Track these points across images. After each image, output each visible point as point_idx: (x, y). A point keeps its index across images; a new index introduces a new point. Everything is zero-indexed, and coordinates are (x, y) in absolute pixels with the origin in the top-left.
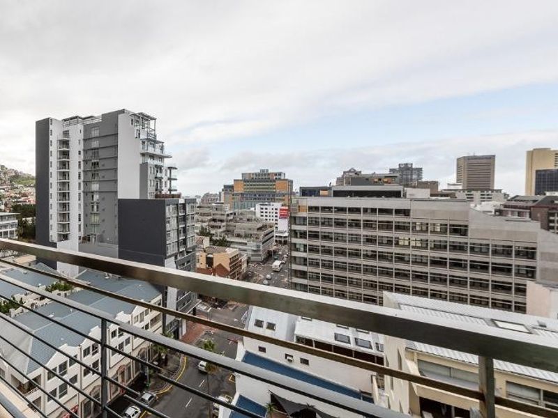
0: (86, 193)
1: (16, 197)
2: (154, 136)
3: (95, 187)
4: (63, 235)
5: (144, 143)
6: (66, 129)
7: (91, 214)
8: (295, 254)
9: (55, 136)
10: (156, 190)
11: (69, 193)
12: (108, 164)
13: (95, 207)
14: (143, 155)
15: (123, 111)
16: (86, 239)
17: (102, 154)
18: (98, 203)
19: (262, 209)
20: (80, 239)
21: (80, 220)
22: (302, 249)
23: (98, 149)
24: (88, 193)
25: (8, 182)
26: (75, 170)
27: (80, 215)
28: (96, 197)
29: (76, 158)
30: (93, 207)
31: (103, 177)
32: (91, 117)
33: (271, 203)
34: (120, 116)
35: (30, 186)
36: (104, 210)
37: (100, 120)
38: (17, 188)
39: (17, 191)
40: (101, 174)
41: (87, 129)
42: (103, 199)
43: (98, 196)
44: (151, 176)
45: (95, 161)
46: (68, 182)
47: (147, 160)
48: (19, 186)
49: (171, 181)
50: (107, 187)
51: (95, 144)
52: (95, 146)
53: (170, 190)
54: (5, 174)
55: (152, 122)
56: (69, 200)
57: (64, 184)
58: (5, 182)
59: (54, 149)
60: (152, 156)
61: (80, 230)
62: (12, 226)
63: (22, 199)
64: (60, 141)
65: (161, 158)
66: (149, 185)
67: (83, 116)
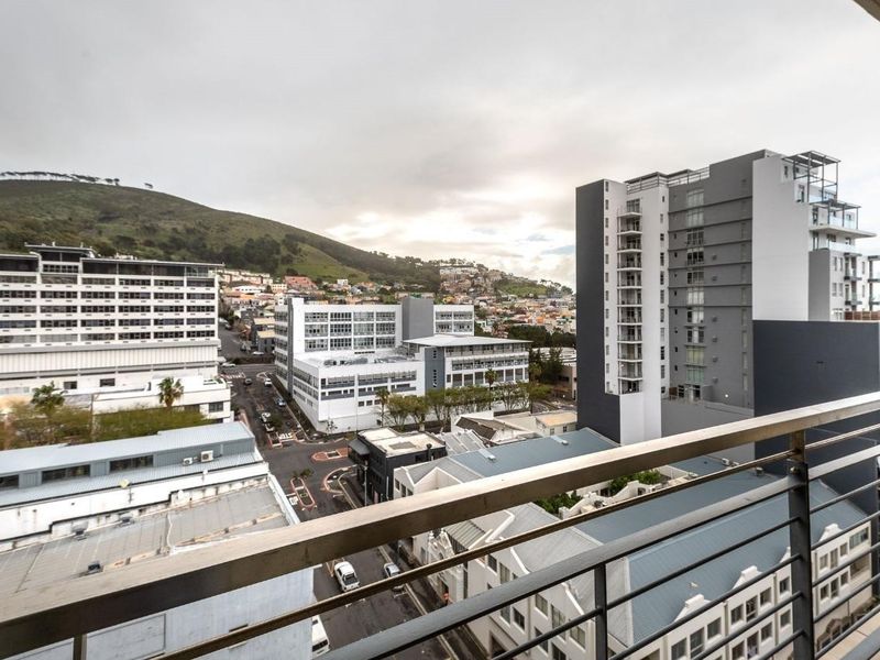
0: (674, 310)
1: (505, 315)
2: (836, 196)
3: (695, 297)
4: (629, 383)
5: (816, 210)
6: (633, 197)
7: (687, 346)
9: (613, 211)
10: (847, 303)
11: (639, 308)
12: (725, 256)
13: (696, 335)
14: (815, 234)
15: (761, 154)
16: (675, 393)
17: (711, 237)
18: (700, 328)
20: (663, 392)
21: (663, 358)
23: (701, 228)
24: (678, 311)
25: (490, 289)
26: (653, 269)
27: (662, 348)
28: (698, 317)
29: (653, 248)
30: (690, 334)
31: (714, 279)
32: (686, 172)
34: (755, 163)
35: (527, 297)
36: (715, 340)
37: (706, 175)
38: (506, 299)
40: (708, 274)
41: (676, 194)
42: (715, 320)
43: (701, 316)
44: (836, 276)
45: (695, 250)
46: (639, 290)
47: (825, 243)
48: (511, 296)
49: (875, 284)
50: (723, 298)
51: (695, 220)
52: (695, 224)
53: (871, 304)
54: (485, 277)
56: (640, 321)
57: (629, 292)
58: (486, 289)
59: (612, 232)
60: (832, 235)
61: (663, 376)
62: (520, 361)
63: (517, 317)
64: (622, 218)
65: (849, 237)
66: (831, 292)
67: (667, 173)
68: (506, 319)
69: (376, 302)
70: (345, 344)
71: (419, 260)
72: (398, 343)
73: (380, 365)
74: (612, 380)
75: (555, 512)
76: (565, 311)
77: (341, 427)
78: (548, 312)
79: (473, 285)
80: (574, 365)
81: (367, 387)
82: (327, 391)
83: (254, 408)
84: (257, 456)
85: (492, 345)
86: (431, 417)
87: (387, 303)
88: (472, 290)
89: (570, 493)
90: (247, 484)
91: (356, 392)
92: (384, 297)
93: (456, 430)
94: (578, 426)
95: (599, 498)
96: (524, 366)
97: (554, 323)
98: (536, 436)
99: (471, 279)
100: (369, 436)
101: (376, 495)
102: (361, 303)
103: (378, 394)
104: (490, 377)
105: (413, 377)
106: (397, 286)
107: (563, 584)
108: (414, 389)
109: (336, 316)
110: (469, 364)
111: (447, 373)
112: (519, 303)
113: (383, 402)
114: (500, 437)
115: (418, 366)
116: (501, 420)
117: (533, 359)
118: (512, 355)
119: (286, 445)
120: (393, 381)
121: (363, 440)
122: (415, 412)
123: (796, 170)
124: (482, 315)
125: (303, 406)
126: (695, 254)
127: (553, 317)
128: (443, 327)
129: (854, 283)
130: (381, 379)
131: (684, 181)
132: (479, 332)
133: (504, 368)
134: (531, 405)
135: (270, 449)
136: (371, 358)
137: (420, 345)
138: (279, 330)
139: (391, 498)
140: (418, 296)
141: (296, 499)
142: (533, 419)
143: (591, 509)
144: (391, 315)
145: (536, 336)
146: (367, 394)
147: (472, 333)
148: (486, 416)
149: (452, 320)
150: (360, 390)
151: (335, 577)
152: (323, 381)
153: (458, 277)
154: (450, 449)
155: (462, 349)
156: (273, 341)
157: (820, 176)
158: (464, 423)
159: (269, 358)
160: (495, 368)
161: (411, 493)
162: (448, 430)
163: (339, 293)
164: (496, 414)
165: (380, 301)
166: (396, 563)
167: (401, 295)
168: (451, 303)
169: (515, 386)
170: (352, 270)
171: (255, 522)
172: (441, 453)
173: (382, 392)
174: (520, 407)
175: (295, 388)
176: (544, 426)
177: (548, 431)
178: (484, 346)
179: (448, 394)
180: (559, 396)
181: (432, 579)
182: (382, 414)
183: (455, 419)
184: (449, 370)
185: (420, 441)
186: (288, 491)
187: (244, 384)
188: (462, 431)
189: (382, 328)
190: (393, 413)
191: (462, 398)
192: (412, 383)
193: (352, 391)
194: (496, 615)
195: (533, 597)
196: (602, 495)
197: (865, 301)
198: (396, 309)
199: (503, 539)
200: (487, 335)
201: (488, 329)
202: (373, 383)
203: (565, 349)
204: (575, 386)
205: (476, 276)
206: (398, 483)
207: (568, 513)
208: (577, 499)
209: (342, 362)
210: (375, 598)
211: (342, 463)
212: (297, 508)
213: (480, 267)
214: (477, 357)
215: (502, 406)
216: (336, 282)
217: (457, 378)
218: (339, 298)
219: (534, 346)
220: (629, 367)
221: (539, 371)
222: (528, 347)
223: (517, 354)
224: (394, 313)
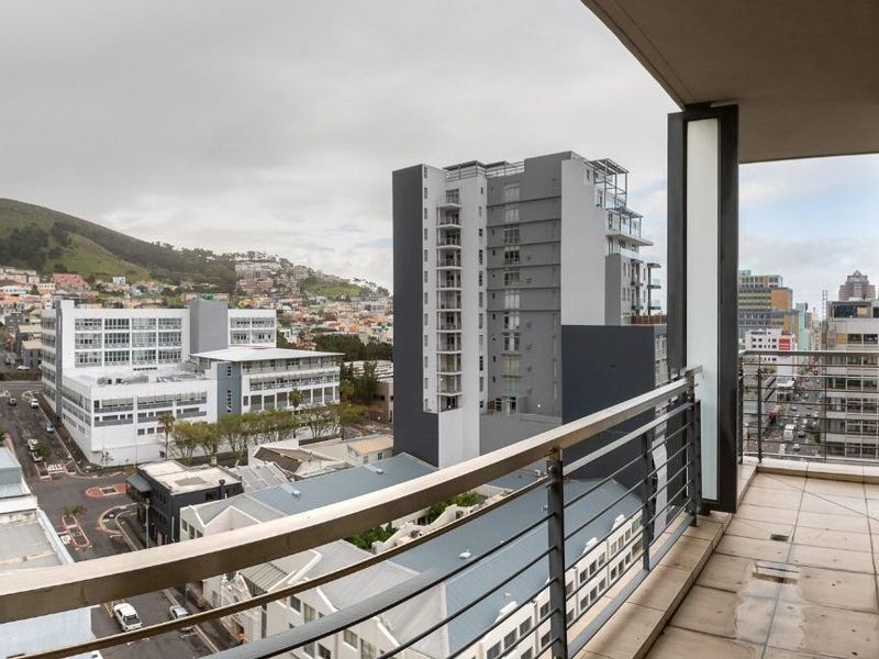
0: (492, 314)
1: (313, 321)
2: (625, 203)
3: (512, 301)
4: (448, 398)
5: (611, 215)
6: (452, 186)
7: (504, 355)
8: (830, 415)
9: (432, 201)
10: (633, 308)
11: (459, 313)
12: (540, 255)
13: (512, 342)
14: (610, 238)
15: (568, 155)
16: (493, 406)
17: (527, 235)
18: (517, 334)
19: (754, 340)
20: (481, 406)
21: (481, 369)
22: (839, 408)
23: (517, 225)
24: (496, 315)
25: (295, 290)
26: (472, 268)
27: (481, 358)
28: (514, 322)
29: (472, 244)
30: (507, 342)
31: (529, 281)
32: (503, 163)
33: (768, 330)
34: (565, 163)
35: (338, 299)
36: (529, 347)
37: (521, 170)
38: (314, 303)
39: (316, 309)
40: (524, 275)
41: (494, 186)
42: (529, 325)
43: (517, 323)
44: (625, 282)
45: (512, 249)
46: (459, 292)
47: (617, 249)
48: (319, 298)
50: (539, 301)
51: (512, 216)
52: (512, 221)
53: (650, 308)
54: (289, 275)
55: (621, 177)
56: (460, 327)
57: (448, 294)
58: (290, 290)
59: (431, 224)
60: (623, 242)
61: (481, 390)
62: (329, 378)
63: (326, 325)
64: (442, 209)
65: (635, 244)
66: (622, 297)
67: (486, 163)
68: (314, 326)
69: (160, 306)
70: (121, 357)
71: (210, 253)
72: (185, 356)
73: (164, 384)
74: (431, 397)
75: (368, 547)
76: (381, 316)
77: (118, 459)
78: (362, 317)
79: (275, 285)
80: (391, 381)
81: (147, 411)
82: (101, 415)
83: (20, 433)
84: (26, 489)
85: (298, 359)
86: (224, 447)
87: (172, 307)
88: (274, 290)
89: (384, 526)
90: (14, 518)
91: (135, 418)
92: (169, 299)
93: (254, 463)
94: (394, 452)
95: (416, 527)
96: (335, 384)
97: (370, 332)
98: (347, 466)
99: (272, 277)
100: (152, 470)
101: (160, 536)
102: (141, 306)
103: (161, 420)
104: (296, 398)
105: (204, 400)
106: (184, 285)
107: (375, 618)
108: (204, 414)
109: (110, 323)
110: (270, 383)
111: (243, 395)
112: (330, 307)
113: (168, 429)
114: (305, 470)
115: (208, 385)
116: (308, 449)
117: (346, 375)
118: (321, 370)
119: (55, 477)
120: (178, 405)
121: (143, 474)
122: (206, 442)
123: (596, 175)
124: (285, 321)
125: (74, 433)
126: (512, 253)
127: (368, 324)
128: (241, 337)
129: (638, 288)
130: (165, 402)
131: (501, 173)
132: (282, 343)
133: (312, 387)
134: (342, 431)
135: (39, 481)
136: (152, 376)
137: (212, 360)
138: (47, 340)
139: (177, 540)
140: (209, 298)
141: (69, 538)
142: (344, 446)
143: (407, 540)
144: (176, 322)
145: (348, 348)
146: (148, 420)
147: (274, 344)
148: (289, 445)
149: (250, 328)
150: (139, 415)
151: (115, 617)
152: (97, 403)
153: (257, 274)
154: (247, 485)
155: (261, 363)
156: (39, 353)
157: (613, 183)
158: (264, 455)
159: (35, 375)
160: (301, 388)
161: (200, 535)
162: (245, 463)
163: (115, 294)
164: (302, 443)
165: (164, 305)
166: (183, 605)
167: (190, 297)
168: (248, 307)
169: (324, 409)
170: (130, 265)
171: (25, 559)
172: (236, 489)
173: (165, 418)
174: (329, 433)
175: (64, 411)
176: (357, 454)
177: (361, 459)
178: (288, 360)
179: (245, 420)
180: (373, 418)
181: (226, 621)
182: (166, 445)
183: (253, 450)
184: (246, 391)
185: (212, 476)
186: (60, 529)
187: (9, 404)
188: (261, 463)
189: (166, 338)
190: (179, 443)
191: (262, 425)
192: (202, 407)
193: (130, 416)
194: (299, 652)
195: (341, 633)
196: (419, 524)
197: (645, 305)
198: (182, 314)
199: (308, 580)
200: (292, 346)
201: (293, 339)
202: (155, 407)
203: (381, 362)
204: (391, 405)
205: (279, 273)
206: (185, 523)
207: (382, 547)
208: (392, 531)
209: (119, 381)
210: (160, 638)
211: (119, 500)
212: (70, 548)
213: (283, 261)
214: (279, 374)
215: (308, 433)
216: (111, 281)
217: (256, 400)
218: (115, 300)
219: (346, 360)
220: (448, 381)
221: (351, 390)
222: (339, 360)
223: (327, 370)
224: (180, 320)
